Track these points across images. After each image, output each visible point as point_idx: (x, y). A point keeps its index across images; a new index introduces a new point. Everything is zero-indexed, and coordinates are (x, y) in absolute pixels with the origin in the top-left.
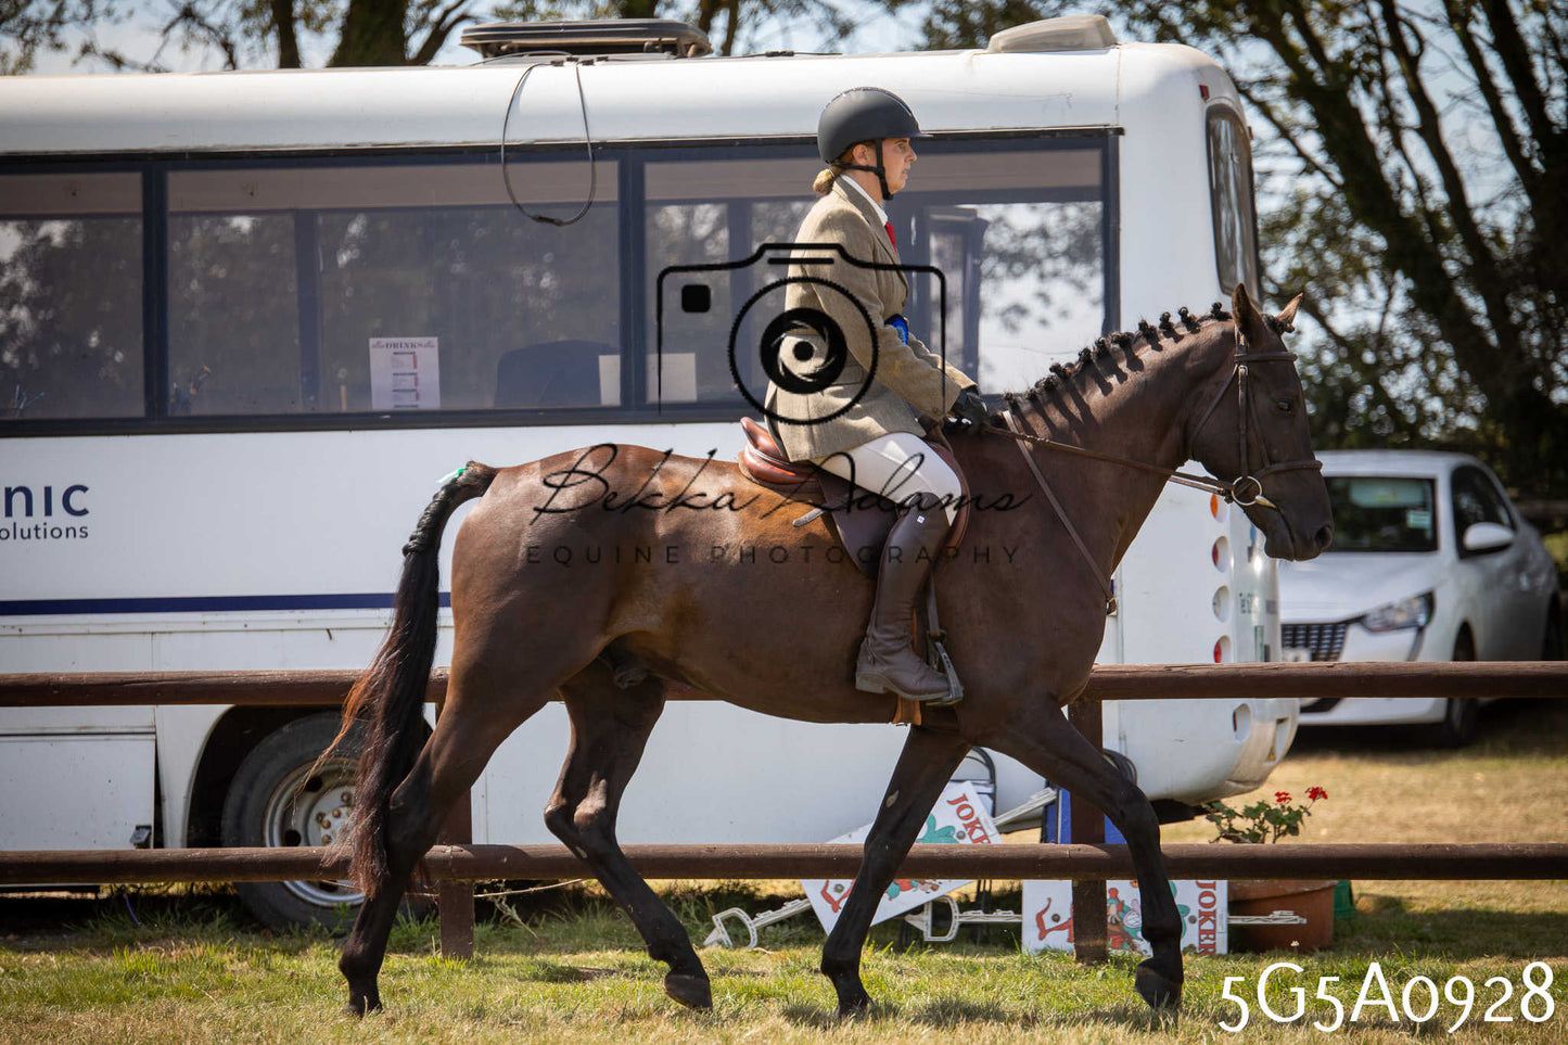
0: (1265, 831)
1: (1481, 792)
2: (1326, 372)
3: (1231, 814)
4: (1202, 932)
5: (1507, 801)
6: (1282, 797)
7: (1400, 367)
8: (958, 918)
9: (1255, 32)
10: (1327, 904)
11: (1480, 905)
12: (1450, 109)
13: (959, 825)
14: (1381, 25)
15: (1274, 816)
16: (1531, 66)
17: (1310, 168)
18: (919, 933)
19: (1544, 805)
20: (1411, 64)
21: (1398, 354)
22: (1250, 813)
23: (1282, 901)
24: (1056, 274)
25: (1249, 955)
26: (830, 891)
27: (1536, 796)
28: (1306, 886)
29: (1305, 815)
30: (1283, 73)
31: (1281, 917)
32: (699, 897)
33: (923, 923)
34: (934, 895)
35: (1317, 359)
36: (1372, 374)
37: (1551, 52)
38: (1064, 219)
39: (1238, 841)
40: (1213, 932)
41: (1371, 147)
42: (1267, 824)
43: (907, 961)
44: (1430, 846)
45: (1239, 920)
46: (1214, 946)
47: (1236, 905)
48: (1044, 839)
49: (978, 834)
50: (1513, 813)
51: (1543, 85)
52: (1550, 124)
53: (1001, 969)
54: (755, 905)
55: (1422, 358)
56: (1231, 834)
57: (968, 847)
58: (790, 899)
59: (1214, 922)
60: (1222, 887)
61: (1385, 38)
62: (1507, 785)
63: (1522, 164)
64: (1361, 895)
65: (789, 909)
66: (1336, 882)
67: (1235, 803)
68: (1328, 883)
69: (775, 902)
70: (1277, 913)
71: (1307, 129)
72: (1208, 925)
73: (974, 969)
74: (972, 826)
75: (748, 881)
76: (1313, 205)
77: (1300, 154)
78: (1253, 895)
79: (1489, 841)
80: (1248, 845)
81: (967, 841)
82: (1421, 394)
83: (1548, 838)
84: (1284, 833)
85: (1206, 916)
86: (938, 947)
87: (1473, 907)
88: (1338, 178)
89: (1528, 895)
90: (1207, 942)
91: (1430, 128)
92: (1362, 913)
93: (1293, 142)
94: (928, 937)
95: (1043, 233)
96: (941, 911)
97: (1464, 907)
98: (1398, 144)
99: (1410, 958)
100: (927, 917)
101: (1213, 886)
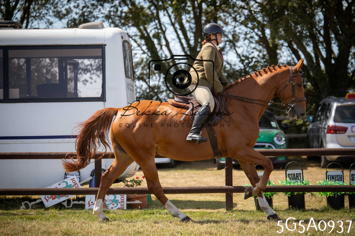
0: (134, 185)
1: (177, 177)
2: (147, 93)
3: (127, 181)
4: (121, 205)
5: (182, 178)
6: (137, 178)
7: (162, 92)
8: (72, 203)
9: (133, 25)
10: (146, 199)
11: (176, 199)
12: (171, 41)
13: (73, 184)
14: (158, 25)
15: (136, 182)
16: (187, 33)
17: (144, 53)
18: (64, 206)
19: (189, 179)
20: (164, 32)
21: (161, 90)
22: (131, 181)
23: (137, 199)
24: (93, 74)
25: (131, 209)
26: (46, 197)
27: (187, 177)
28: (142, 196)
29: (142, 181)
30: (139, 34)
31: (137, 202)
32: (19, 199)
33: (65, 204)
34: (67, 198)
35: (146, 90)
36: (156, 94)
37: (191, 31)
38: (95, 62)
39: (129, 187)
40: (123, 205)
41: (156, 49)
42: (134, 183)
43: (62, 212)
44: (166, 187)
45: (129, 203)
46: (124, 208)
47: (128, 200)
48: (90, 187)
49: (76, 186)
50: (183, 181)
51: (189, 37)
52: (191, 45)
53: (81, 213)
54: (31, 200)
55: (166, 91)
56: (127, 185)
57: (74, 188)
58: (38, 199)
59: (124, 203)
60: (125, 196)
61: (159, 27)
62: (182, 175)
63: (185, 52)
64: (153, 197)
65: (38, 201)
66: (148, 195)
67: (128, 179)
68: (146, 195)
69: (35, 200)
70: (136, 201)
71: (144, 45)
72: (122, 204)
73: (75, 213)
74: (75, 184)
75: (30, 196)
76: (145, 60)
77: (142, 50)
78: (131, 197)
79: (178, 186)
80: (130, 188)
81: (74, 187)
82: (166, 98)
83: (190, 185)
84: (138, 185)
85: (122, 202)
86: (68, 209)
87: (175, 199)
88: (150, 55)
89: (185, 197)
90: (122, 207)
91: (167, 45)
92: (153, 201)
93: (141, 48)
94: (66, 207)
95: (91, 65)
96: (69, 201)
97: (173, 199)
98: (161, 48)
99: (162, 209)
100: (66, 203)
101: (124, 196)
